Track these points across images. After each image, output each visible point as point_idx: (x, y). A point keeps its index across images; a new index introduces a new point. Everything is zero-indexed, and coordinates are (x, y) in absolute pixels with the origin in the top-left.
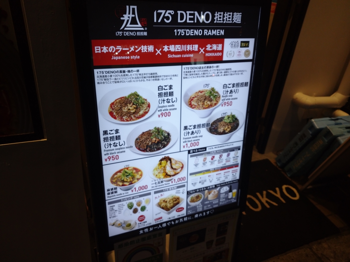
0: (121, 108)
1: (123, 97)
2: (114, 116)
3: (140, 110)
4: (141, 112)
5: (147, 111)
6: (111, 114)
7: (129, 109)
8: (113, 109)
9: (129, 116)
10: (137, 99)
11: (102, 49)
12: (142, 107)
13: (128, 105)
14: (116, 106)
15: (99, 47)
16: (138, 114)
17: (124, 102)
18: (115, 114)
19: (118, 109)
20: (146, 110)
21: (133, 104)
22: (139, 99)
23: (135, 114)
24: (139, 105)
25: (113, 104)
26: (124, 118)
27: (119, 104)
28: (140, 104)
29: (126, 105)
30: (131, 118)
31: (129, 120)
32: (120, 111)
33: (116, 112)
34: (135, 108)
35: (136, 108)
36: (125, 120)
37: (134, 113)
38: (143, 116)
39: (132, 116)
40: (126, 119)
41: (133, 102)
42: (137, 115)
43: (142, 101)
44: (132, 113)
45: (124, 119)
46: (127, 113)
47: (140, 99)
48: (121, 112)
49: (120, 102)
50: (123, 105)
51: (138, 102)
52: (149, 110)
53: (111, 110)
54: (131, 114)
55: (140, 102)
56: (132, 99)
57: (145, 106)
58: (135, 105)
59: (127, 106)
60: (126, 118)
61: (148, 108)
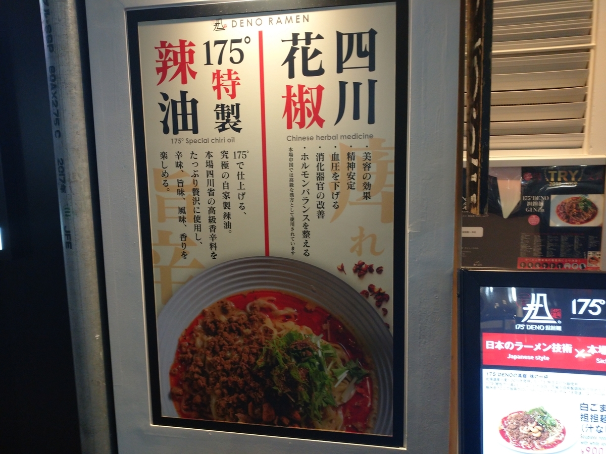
0: (517, 427)
1: (521, 412)
2: (507, 436)
3: (548, 435)
4: (551, 440)
5: (560, 439)
6: (502, 432)
7: (530, 431)
8: (505, 427)
9: (530, 441)
10: (543, 417)
11: (495, 345)
12: (553, 431)
13: (529, 423)
14: (509, 423)
15: (492, 342)
16: (544, 441)
17: (523, 419)
18: (507, 433)
19: (512, 428)
20: (559, 437)
21: (538, 424)
22: (547, 418)
23: (540, 439)
24: (546, 427)
25: (505, 418)
26: (521, 442)
27: (515, 421)
28: (548, 426)
29: (526, 422)
30: (534, 446)
31: (530, 447)
32: (515, 430)
33: (510, 432)
34: (539, 431)
35: (543, 431)
36: (524, 447)
37: (538, 438)
38: (553, 445)
39: (535, 443)
40: (525, 445)
41: (536, 420)
42: (543, 443)
43: (552, 422)
44: (535, 438)
45: (521, 444)
46: (526, 436)
47: (549, 418)
48: (517, 433)
49: (516, 418)
50: (521, 422)
51: (545, 422)
52: (563, 439)
53: (502, 427)
54: (533, 439)
55: (548, 422)
56: (535, 416)
57: (557, 431)
58: (539, 425)
59: (528, 425)
60: (525, 443)
61: (563, 434)
